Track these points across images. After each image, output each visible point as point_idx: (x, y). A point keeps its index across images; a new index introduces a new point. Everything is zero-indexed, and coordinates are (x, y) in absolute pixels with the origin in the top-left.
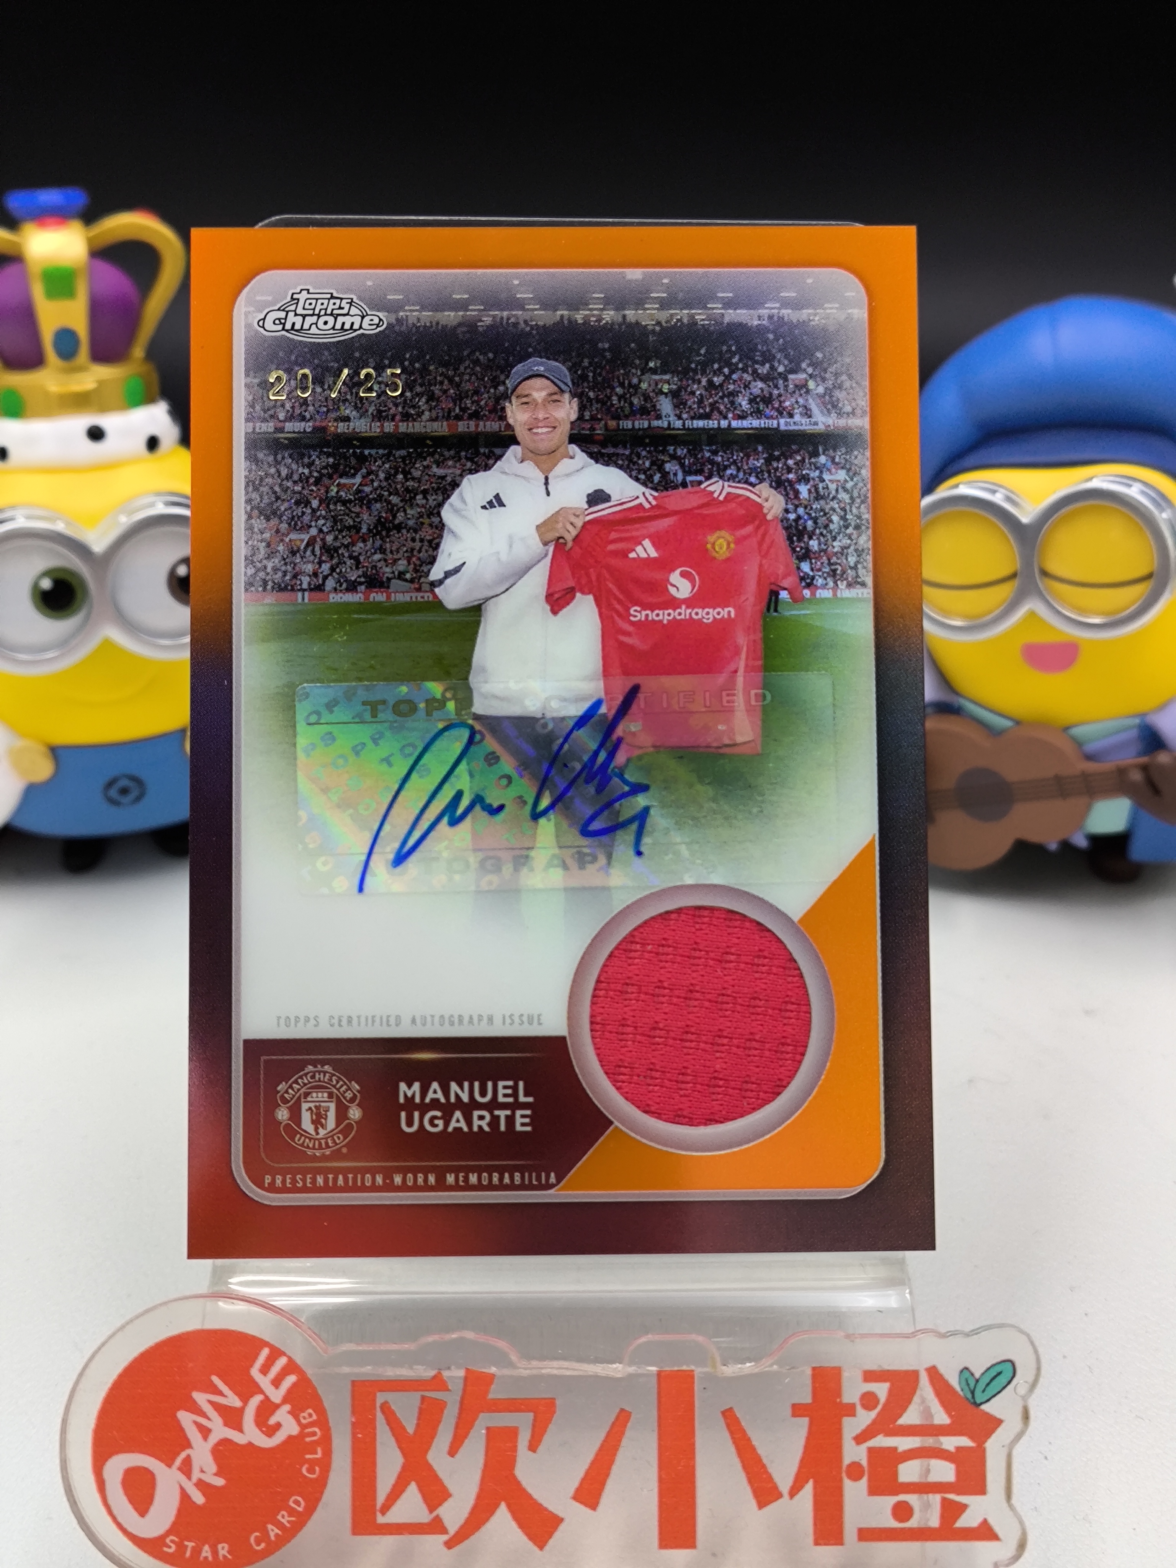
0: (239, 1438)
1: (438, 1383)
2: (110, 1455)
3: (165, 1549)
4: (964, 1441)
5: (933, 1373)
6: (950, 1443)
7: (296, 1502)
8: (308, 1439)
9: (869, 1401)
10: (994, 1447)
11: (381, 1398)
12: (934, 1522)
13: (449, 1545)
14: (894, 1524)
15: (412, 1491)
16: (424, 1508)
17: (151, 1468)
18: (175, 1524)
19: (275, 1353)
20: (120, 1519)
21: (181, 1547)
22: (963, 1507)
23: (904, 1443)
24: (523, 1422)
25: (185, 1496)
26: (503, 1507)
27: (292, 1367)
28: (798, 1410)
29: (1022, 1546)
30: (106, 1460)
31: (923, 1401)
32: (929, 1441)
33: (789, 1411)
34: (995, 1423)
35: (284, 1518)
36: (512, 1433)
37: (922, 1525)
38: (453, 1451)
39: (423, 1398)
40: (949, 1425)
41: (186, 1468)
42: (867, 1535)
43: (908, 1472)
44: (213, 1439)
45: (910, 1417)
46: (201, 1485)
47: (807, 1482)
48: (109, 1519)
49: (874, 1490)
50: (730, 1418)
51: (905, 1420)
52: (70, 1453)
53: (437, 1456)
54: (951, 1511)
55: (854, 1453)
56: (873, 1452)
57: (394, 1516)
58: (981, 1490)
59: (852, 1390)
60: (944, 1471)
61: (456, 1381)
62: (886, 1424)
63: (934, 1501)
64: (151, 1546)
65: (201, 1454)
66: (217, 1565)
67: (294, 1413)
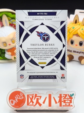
0: (19, 99)
1: (33, 95)
4: (70, 99)
5: (68, 94)
6: (69, 99)
7: (23, 103)
8: (24, 99)
9: (64, 96)
10: (72, 100)
11: (29, 96)
12: (68, 105)
13: (34, 106)
14: (65, 105)
15: (31, 102)
16: (32, 104)
17: (13, 101)
19: (22, 93)
21: (15, 106)
23: (66, 99)
24: (39, 98)
25: (15, 103)
26: (38, 104)
27: (23, 94)
28: (59, 97)
29: (74, 107)
30: (10, 100)
31: (67, 96)
32: (68, 99)
34: (72, 98)
35: (22, 104)
36: (38, 98)
38: (34, 100)
41: (15, 101)
42: (63, 106)
43: (66, 101)
44: (17, 99)
45: (67, 98)
46: (16, 102)
47: (59, 102)
48: (10, 104)
49: (64, 103)
50: (54, 97)
51: (66, 98)
52: (7, 99)
53: (33, 100)
54: (69, 104)
55: (62, 100)
56: (64, 100)
57: (30, 104)
58: (72, 103)
59: (62, 96)
60: (69, 101)
61: (34, 95)
62: (65, 98)
63: (68, 104)
64: (13, 106)
65: (16, 100)
66: (17, 107)
67: (23, 97)
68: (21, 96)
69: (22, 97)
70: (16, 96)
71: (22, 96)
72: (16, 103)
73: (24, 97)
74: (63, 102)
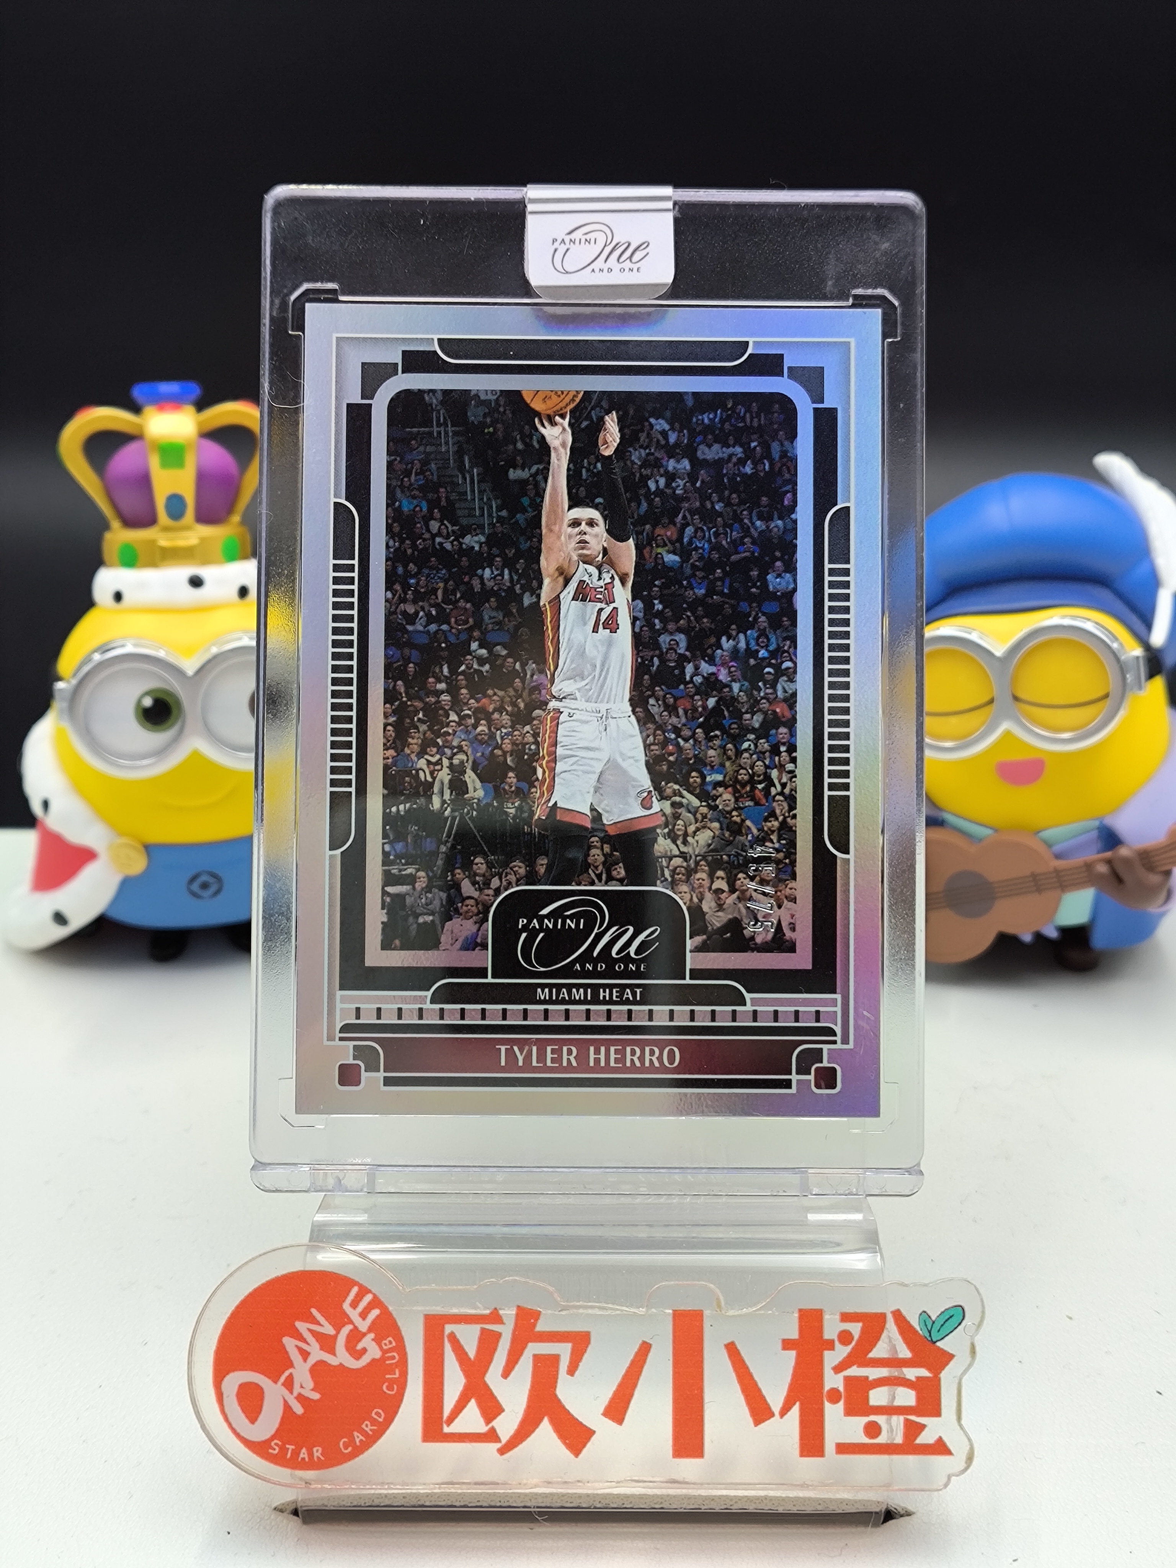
0: (332, 1360)
1: (495, 1317)
2: (227, 1374)
3: (271, 1451)
4: (923, 1372)
5: (898, 1316)
6: (911, 1373)
7: (378, 1414)
8: (387, 1362)
9: (845, 1337)
10: (947, 1376)
11: (449, 1328)
12: (899, 1439)
14: (866, 1440)
15: (472, 1406)
16: (481, 1421)
17: (261, 1384)
18: (278, 1430)
19: (364, 1291)
20: (234, 1426)
21: (284, 1450)
22: (922, 1427)
23: (874, 1373)
24: (564, 1350)
25: (287, 1407)
26: (546, 1422)
27: (376, 1303)
28: (787, 1344)
29: (970, 1459)
30: (224, 1377)
31: (890, 1338)
32: (895, 1372)
33: (779, 1345)
34: (949, 1357)
35: (367, 1427)
36: (555, 1359)
37: (889, 1442)
38: (506, 1374)
39: (483, 1330)
40: (910, 1359)
41: (289, 1384)
42: (843, 1448)
43: (878, 1397)
44: (312, 1360)
45: (880, 1351)
46: (300, 1398)
47: (794, 1404)
48: (225, 1425)
49: (850, 1411)
50: (732, 1349)
51: (873, 1355)
52: (195, 1372)
53: (493, 1377)
54: (913, 1430)
55: (833, 1381)
56: (847, 1379)
57: (457, 1427)
58: (937, 1413)
59: (831, 1328)
60: (906, 1397)
61: (509, 1313)
62: (859, 1357)
63: (898, 1421)
64: (259, 1448)
65: (301, 1373)
66: (311, 1465)
67: (378, 1340)
68: (356, 1336)
69: (367, 1342)
70: (302, 1327)
71: (363, 1326)
72: (298, 1409)
73: (389, 1342)
74: (841, 1405)
